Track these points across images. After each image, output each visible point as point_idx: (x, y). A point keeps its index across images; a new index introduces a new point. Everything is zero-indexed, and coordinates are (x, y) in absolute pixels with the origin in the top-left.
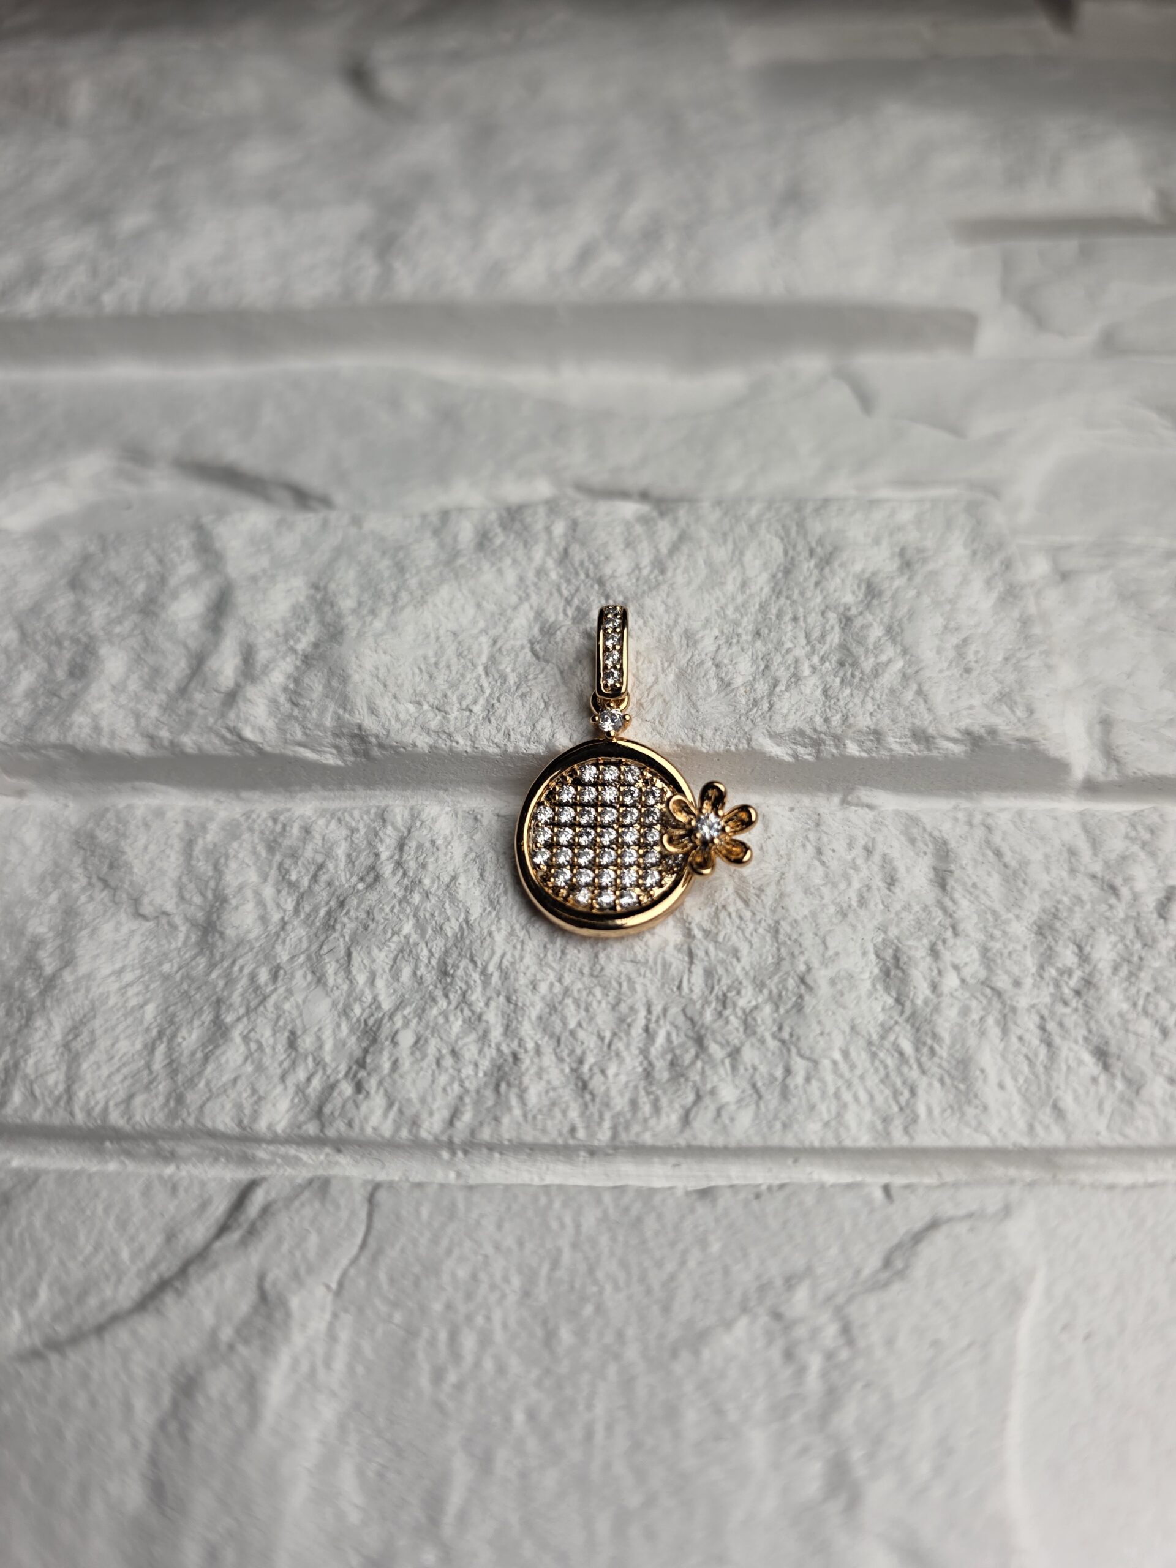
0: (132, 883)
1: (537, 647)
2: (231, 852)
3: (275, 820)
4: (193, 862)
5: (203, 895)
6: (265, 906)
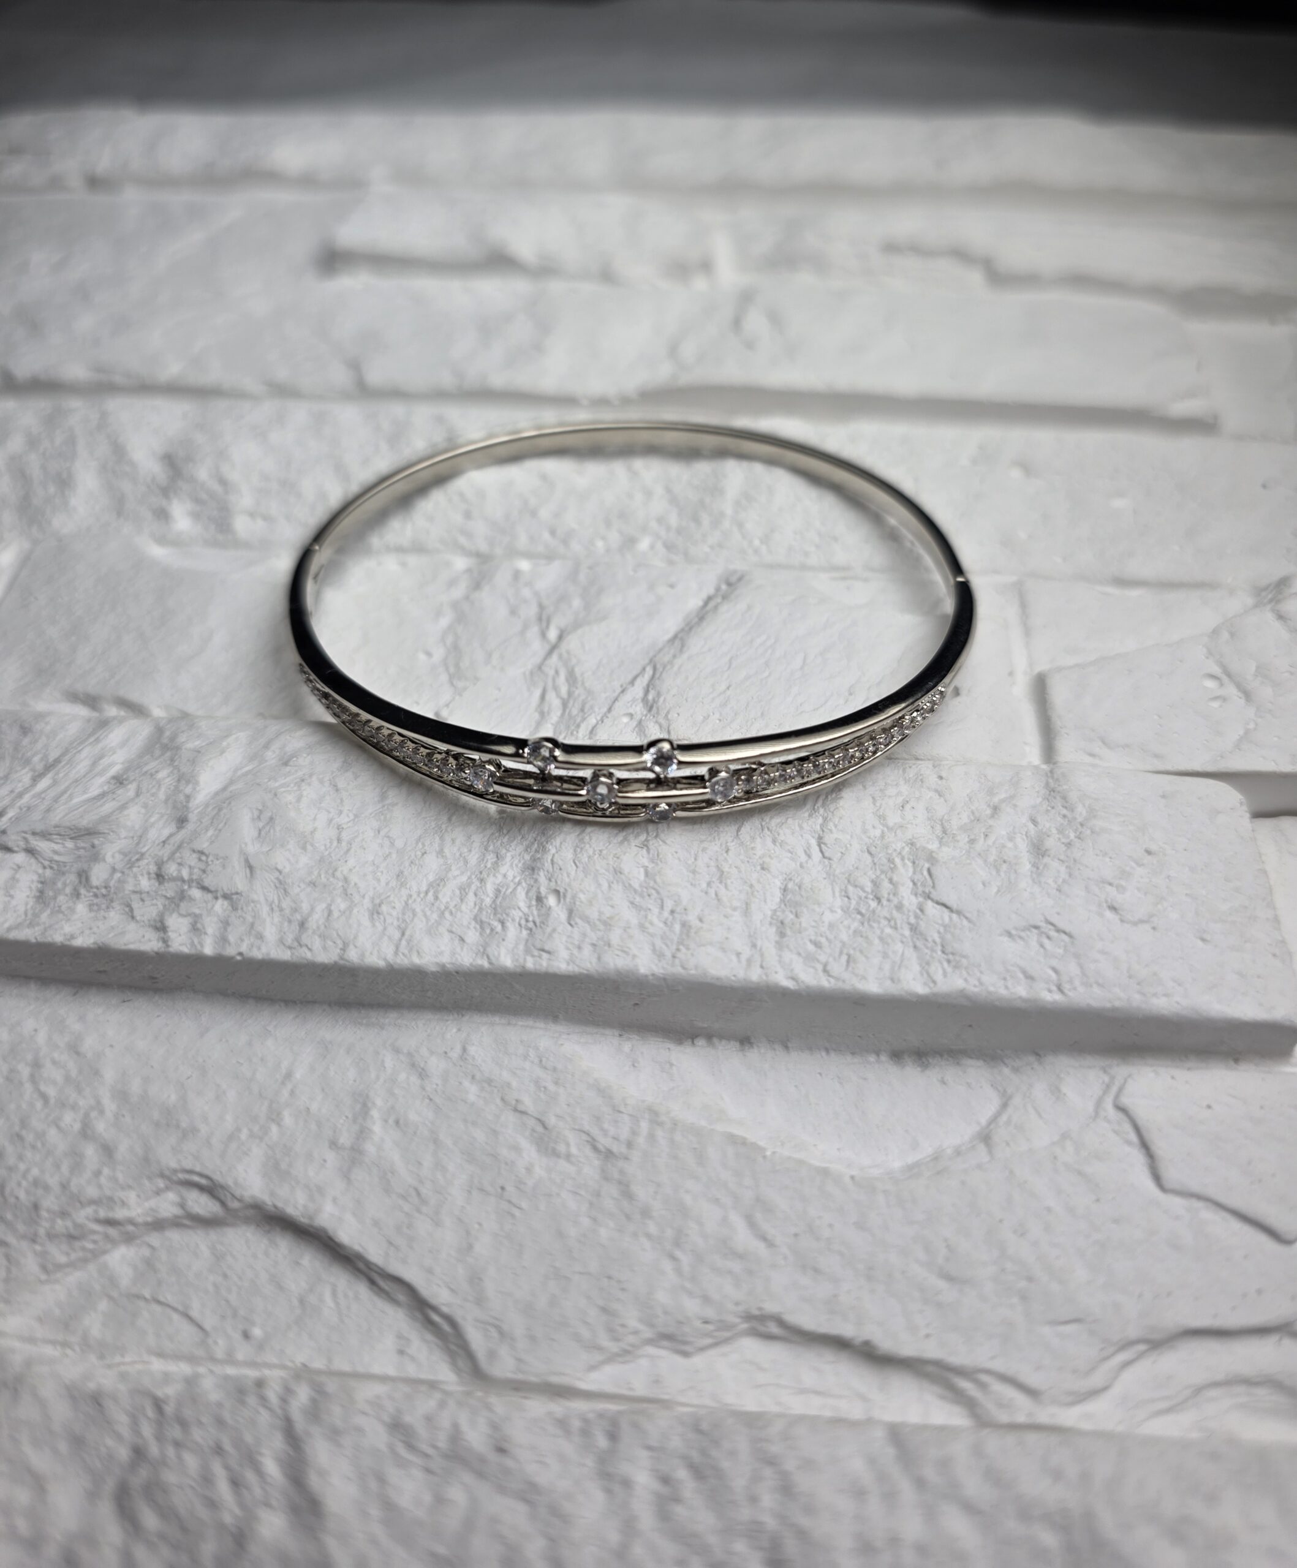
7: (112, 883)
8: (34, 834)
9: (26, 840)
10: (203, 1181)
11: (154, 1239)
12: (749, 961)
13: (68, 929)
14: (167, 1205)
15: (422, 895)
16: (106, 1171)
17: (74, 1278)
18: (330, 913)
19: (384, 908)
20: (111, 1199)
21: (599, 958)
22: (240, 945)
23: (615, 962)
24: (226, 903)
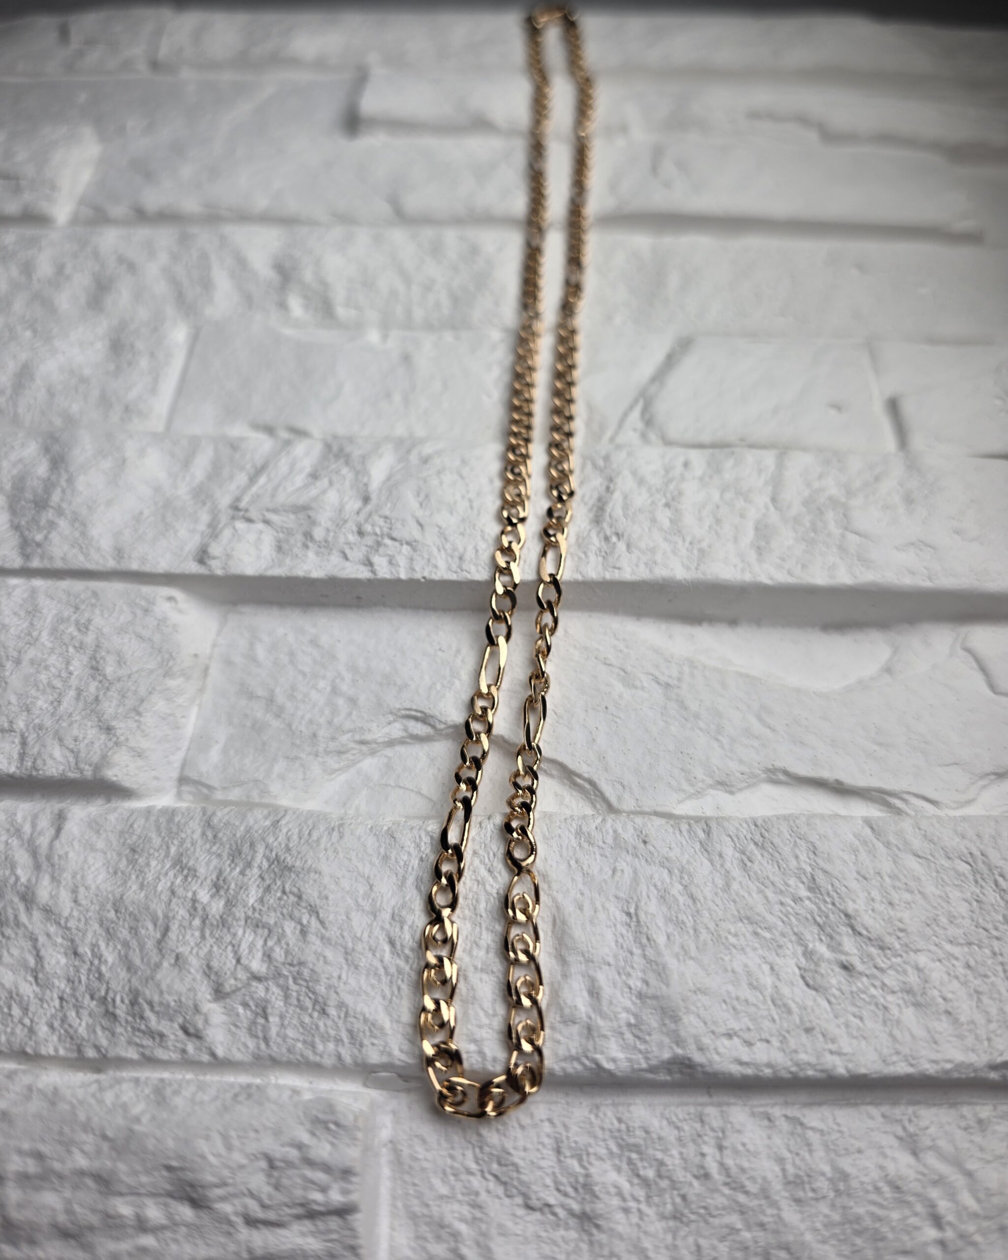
0: (518, 1178)
1: (805, 975)
2: (591, 1150)
3: (620, 1120)
4: (562, 1158)
5: (576, 1189)
6: (624, 1200)
7: (330, 539)
8: (268, 510)
9: (264, 515)
10: (419, 714)
11: (389, 752)
12: (743, 570)
13: (306, 567)
14: (396, 730)
16: (354, 713)
17: (343, 777)
18: (477, 551)
20: (362, 728)
21: (651, 571)
22: (422, 572)
23: (661, 572)
24: (409, 548)
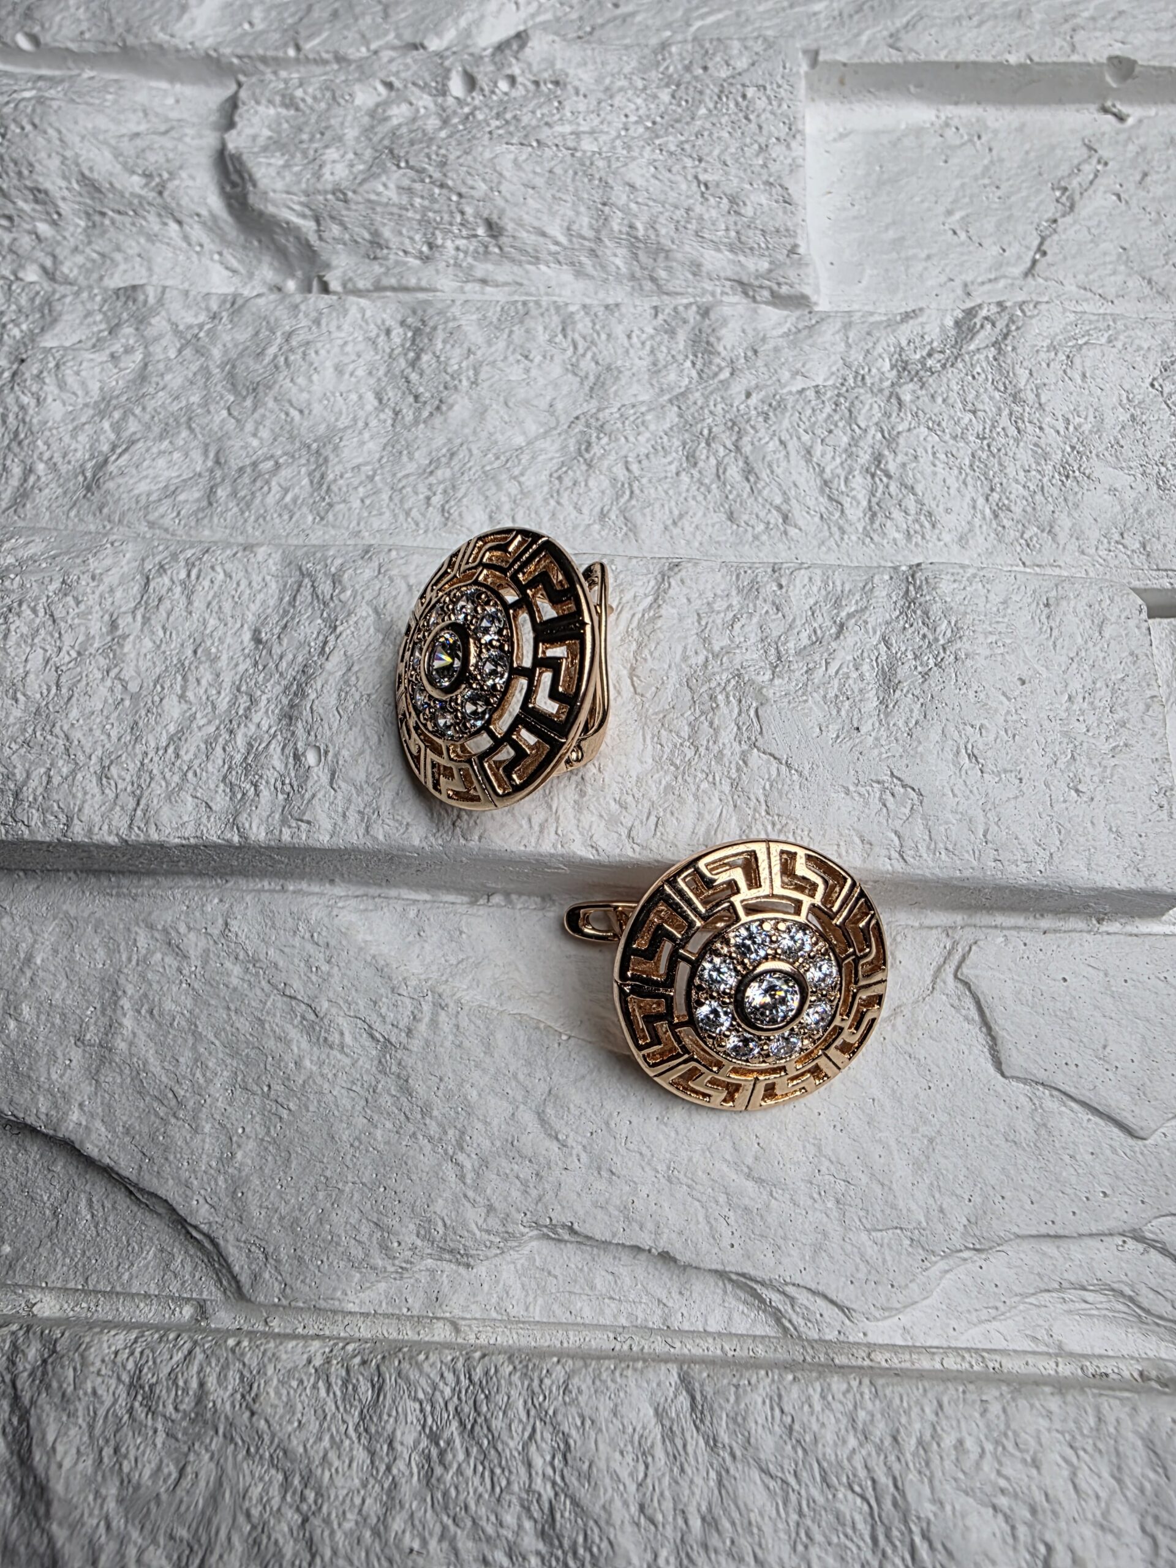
15: (161, 752)
19: (114, 771)
